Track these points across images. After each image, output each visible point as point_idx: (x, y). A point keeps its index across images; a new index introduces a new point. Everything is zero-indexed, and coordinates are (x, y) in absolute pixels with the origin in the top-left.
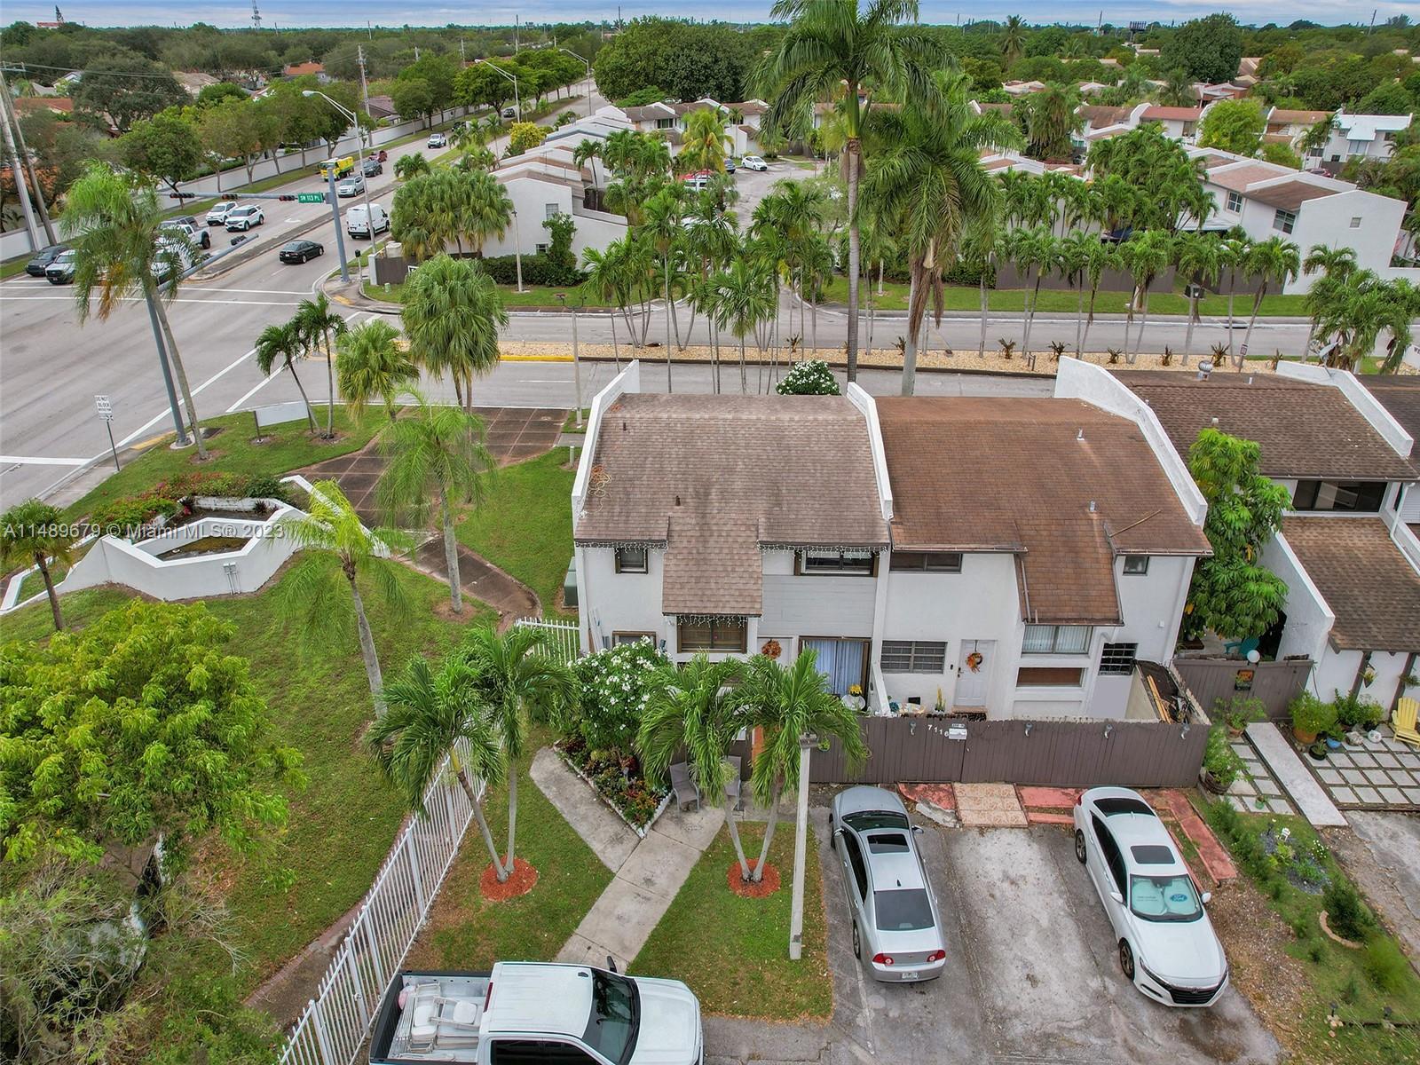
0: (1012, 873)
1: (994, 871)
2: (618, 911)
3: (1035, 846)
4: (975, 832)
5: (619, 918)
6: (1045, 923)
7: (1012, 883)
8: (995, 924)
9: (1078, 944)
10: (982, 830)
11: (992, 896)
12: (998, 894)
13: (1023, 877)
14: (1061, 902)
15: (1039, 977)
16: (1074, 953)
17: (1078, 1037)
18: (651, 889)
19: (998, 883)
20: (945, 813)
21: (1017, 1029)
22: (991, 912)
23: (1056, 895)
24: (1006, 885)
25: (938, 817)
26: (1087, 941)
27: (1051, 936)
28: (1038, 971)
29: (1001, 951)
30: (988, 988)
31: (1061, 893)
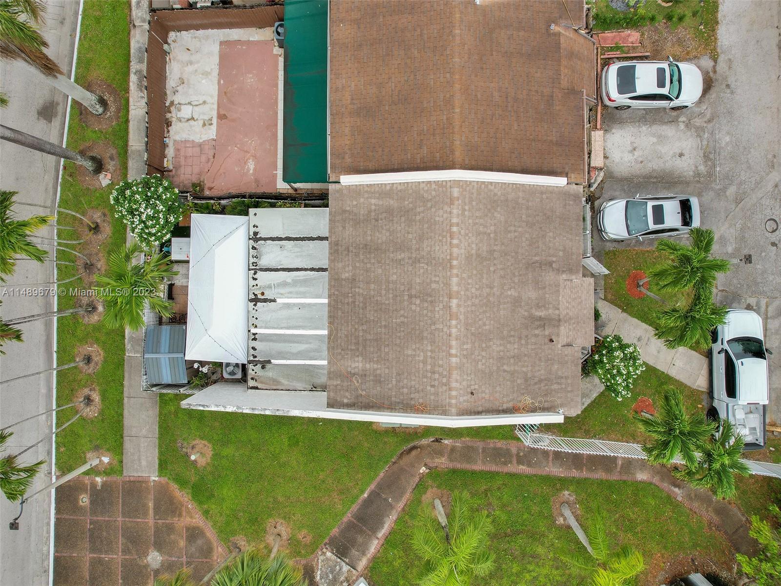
0: (630, 148)
1: (628, 157)
2: (655, 353)
3: (614, 131)
4: (607, 161)
5: (659, 352)
6: (655, 140)
7: (634, 149)
8: (655, 165)
9: (664, 127)
10: (606, 157)
11: (642, 162)
12: (641, 159)
13: (632, 143)
14: (644, 128)
15: (680, 151)
16: (668, 131)
17: (705, 143)
18: (643, 337)
19: (635, 157)
20: (598, 175)
21: (702, 168)
22: (650, 165)
23: (641, 129)
24: (636, 153)
25: (600, 179)
26: (663, 123)
27: (661, 139)
28: (678, 151)
29: (669, 166)
30: (685, 177)
31: (639, 126)
